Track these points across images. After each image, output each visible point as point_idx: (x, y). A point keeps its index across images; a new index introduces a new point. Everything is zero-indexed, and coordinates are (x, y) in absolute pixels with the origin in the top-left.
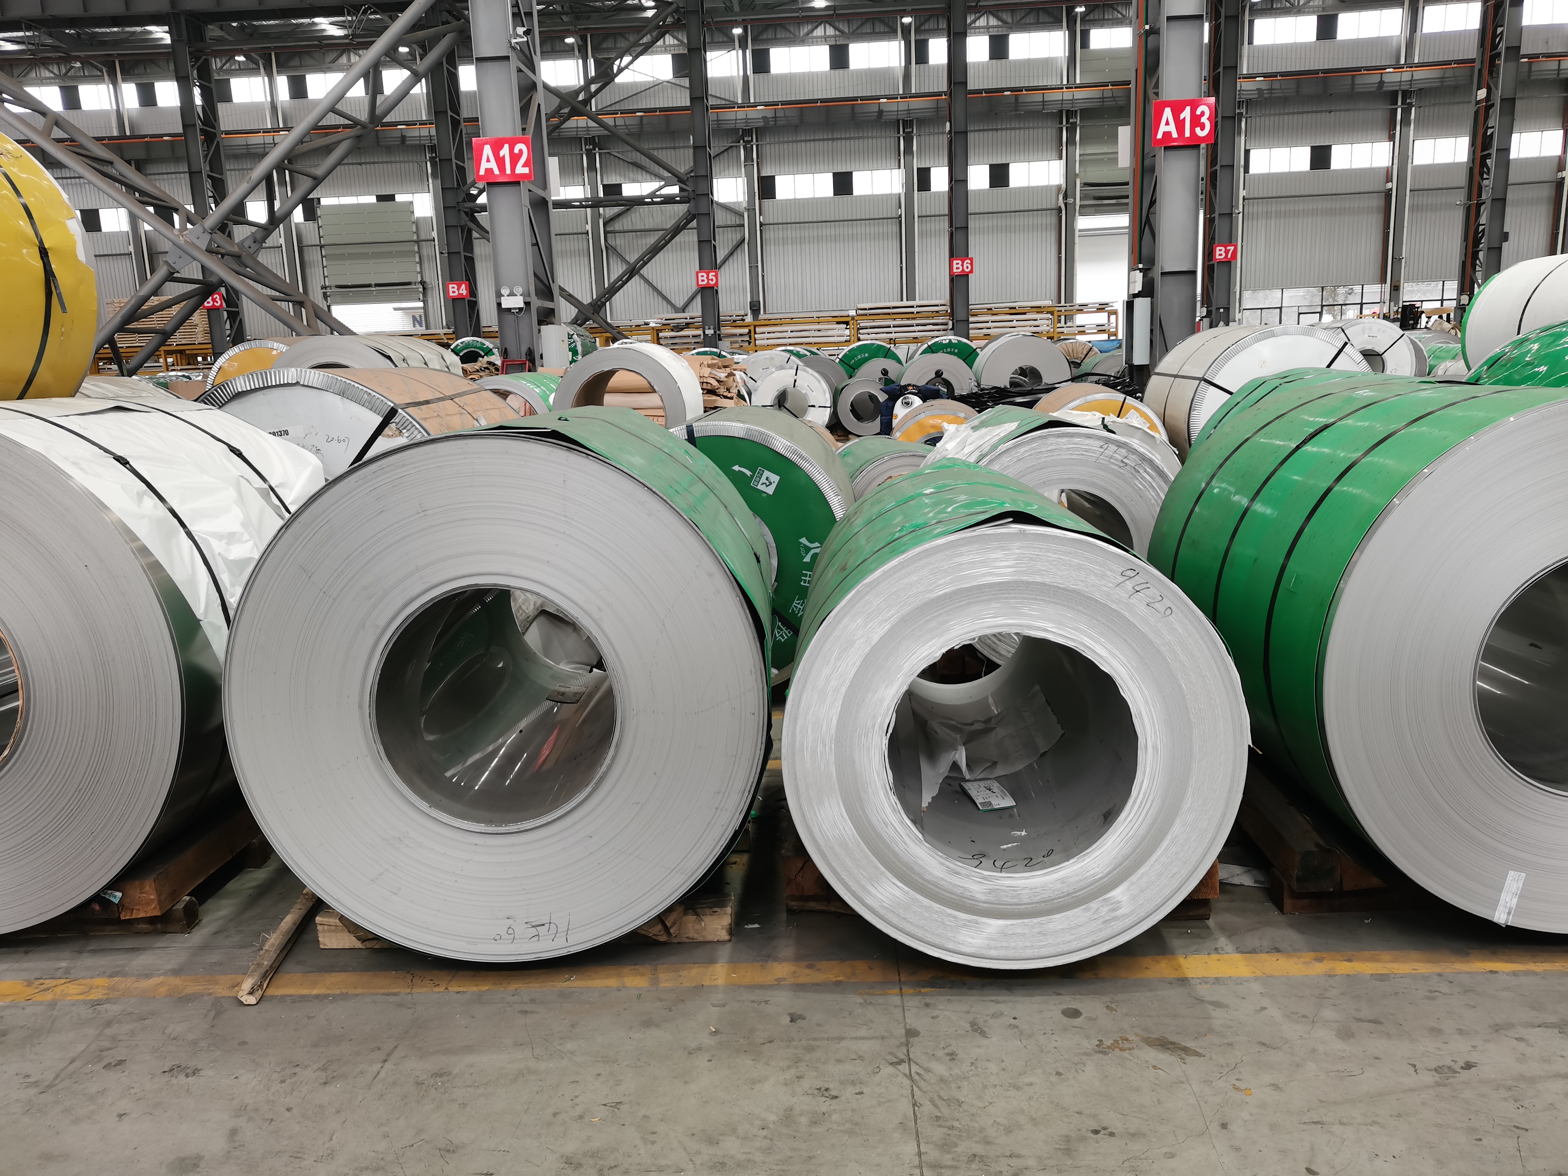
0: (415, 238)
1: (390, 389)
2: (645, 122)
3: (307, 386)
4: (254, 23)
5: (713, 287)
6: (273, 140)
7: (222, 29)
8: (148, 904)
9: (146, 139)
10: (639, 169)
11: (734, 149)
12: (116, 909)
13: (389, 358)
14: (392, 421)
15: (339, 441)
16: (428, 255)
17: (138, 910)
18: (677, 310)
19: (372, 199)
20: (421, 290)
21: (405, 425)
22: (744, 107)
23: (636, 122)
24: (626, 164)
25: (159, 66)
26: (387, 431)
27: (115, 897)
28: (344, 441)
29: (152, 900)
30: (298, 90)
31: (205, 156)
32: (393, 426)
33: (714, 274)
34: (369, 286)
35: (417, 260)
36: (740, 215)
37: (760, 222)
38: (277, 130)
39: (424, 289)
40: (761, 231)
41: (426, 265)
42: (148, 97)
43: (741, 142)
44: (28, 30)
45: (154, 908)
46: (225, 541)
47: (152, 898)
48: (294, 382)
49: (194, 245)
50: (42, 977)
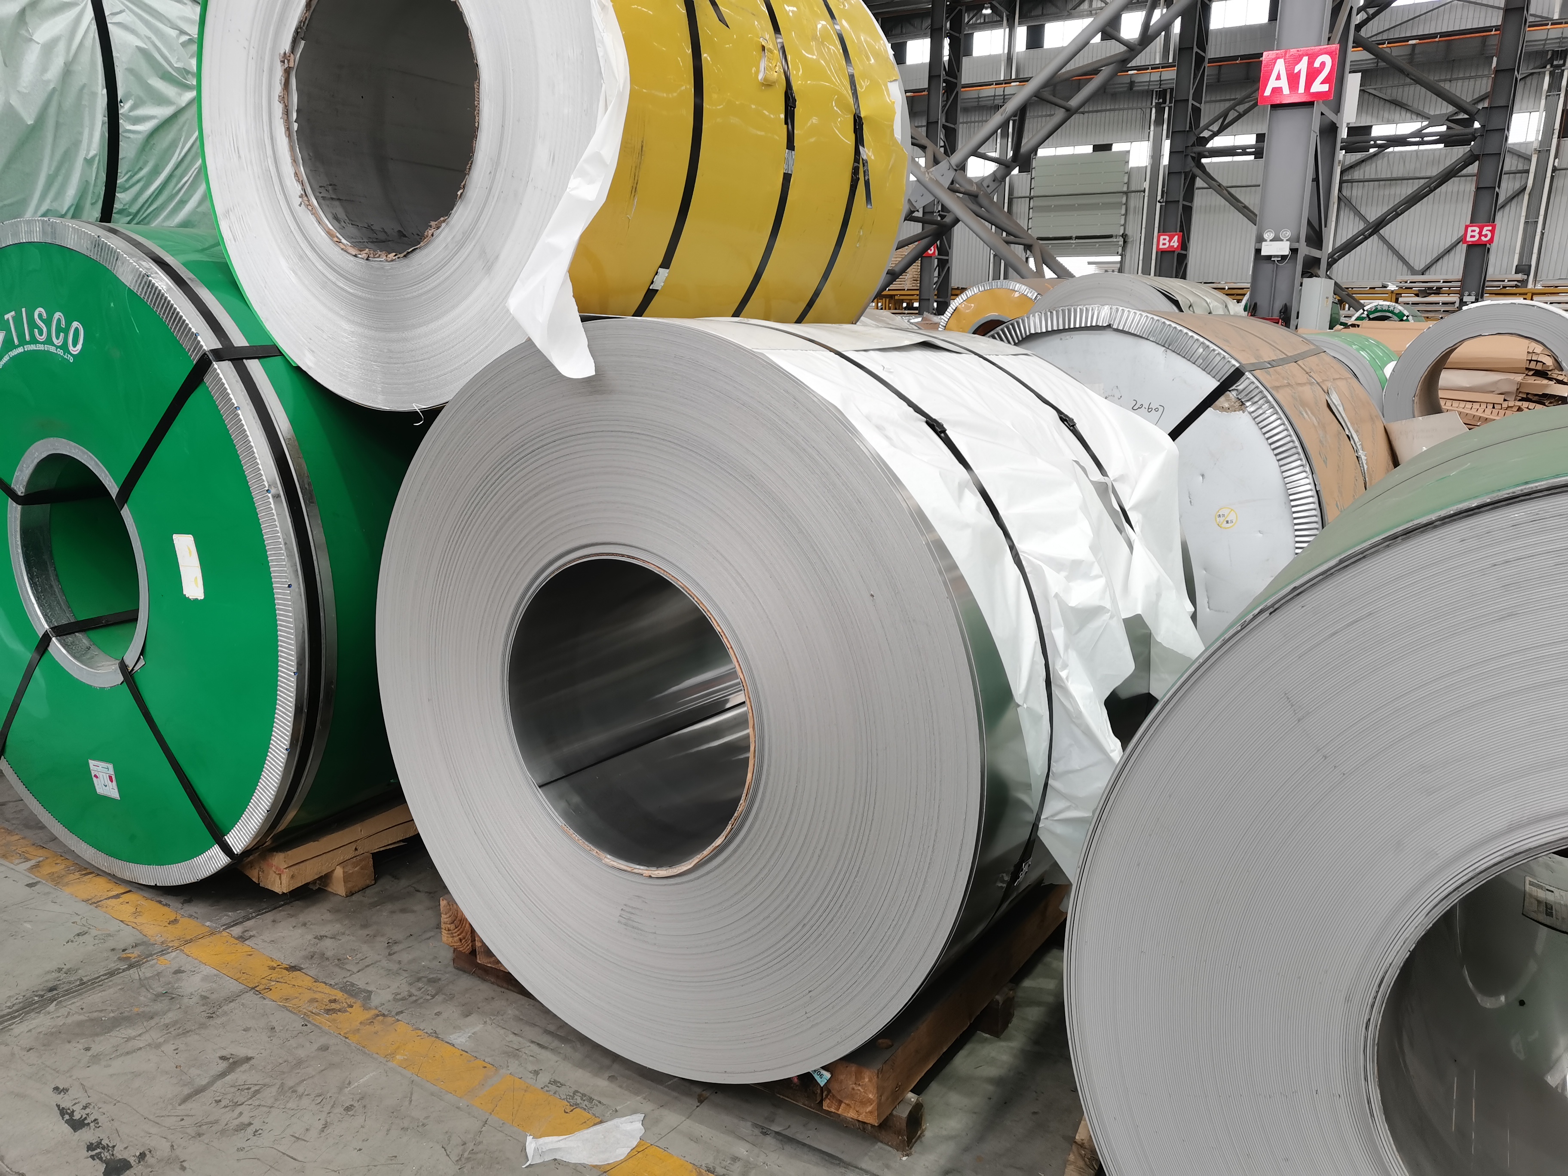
0: (1125, 189)
2: (1417, 51)
3: (1122, 332)
5: (1486, 245)
6: (1004, 91)
8: (864, 1102)
10: (1398, 108)
11: (1535, 76)
12: (819, 1091)
14: (1234, 387)
15: (1150, 410)
16: (1135, 208)
17: (848, 1105)
18: (1413, 272)
19: (1089, 149)
20: (1121, 243)
21: (1252, 395)
22: (1561, 23)
23: (1407, 51)
24: (1382, 102)
26: (1222, 401)
28: (1157, 410)
29: (870, 1101)
30: (1035, 40)
31: (944, 107)
32: (1233, 395)
33: (1490, 228)
34: (1070, 238)
35: (1123, 212)
36: (1525, 158)
37: (1554, 166)
38: (1007, 82)
39: (1125, 242)
40: (1552, 177)
41: (1131, 216)
43: (1548, 67)
45: (871, 1112)
46: (1064, 574)
47: (871, 1096)
48: (1105, 325)
49: (937, 182)
50: (714, 1168)
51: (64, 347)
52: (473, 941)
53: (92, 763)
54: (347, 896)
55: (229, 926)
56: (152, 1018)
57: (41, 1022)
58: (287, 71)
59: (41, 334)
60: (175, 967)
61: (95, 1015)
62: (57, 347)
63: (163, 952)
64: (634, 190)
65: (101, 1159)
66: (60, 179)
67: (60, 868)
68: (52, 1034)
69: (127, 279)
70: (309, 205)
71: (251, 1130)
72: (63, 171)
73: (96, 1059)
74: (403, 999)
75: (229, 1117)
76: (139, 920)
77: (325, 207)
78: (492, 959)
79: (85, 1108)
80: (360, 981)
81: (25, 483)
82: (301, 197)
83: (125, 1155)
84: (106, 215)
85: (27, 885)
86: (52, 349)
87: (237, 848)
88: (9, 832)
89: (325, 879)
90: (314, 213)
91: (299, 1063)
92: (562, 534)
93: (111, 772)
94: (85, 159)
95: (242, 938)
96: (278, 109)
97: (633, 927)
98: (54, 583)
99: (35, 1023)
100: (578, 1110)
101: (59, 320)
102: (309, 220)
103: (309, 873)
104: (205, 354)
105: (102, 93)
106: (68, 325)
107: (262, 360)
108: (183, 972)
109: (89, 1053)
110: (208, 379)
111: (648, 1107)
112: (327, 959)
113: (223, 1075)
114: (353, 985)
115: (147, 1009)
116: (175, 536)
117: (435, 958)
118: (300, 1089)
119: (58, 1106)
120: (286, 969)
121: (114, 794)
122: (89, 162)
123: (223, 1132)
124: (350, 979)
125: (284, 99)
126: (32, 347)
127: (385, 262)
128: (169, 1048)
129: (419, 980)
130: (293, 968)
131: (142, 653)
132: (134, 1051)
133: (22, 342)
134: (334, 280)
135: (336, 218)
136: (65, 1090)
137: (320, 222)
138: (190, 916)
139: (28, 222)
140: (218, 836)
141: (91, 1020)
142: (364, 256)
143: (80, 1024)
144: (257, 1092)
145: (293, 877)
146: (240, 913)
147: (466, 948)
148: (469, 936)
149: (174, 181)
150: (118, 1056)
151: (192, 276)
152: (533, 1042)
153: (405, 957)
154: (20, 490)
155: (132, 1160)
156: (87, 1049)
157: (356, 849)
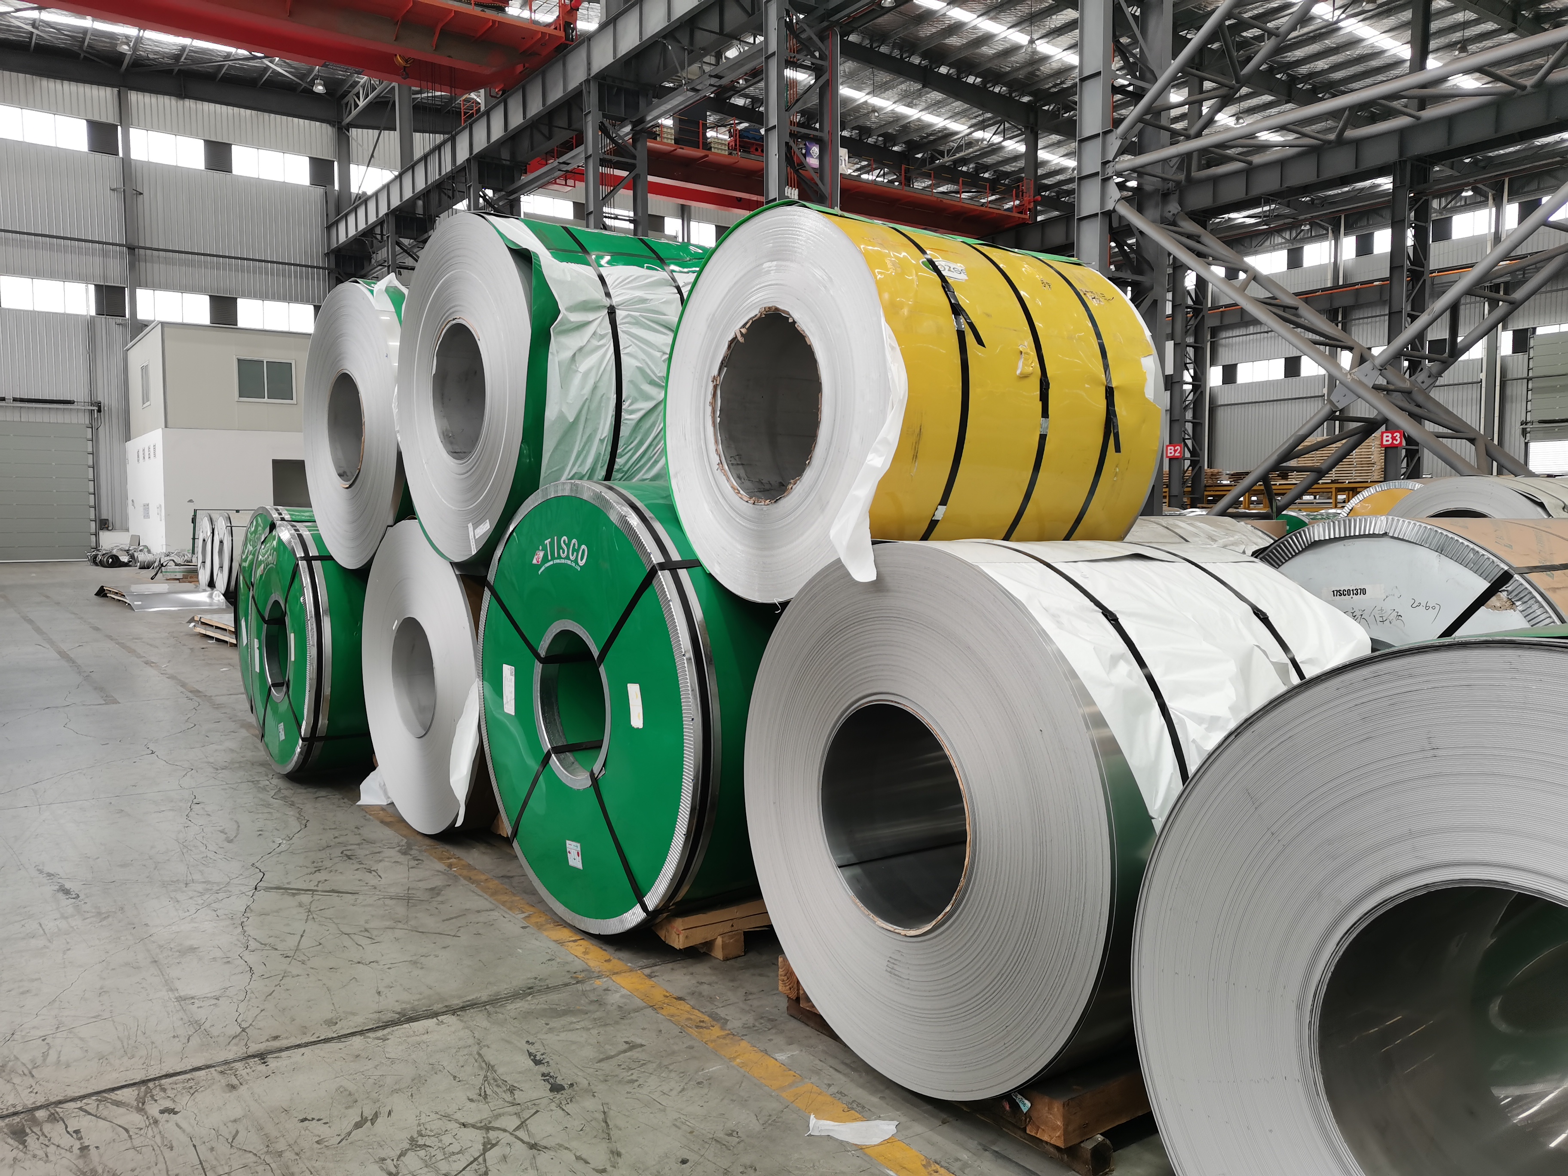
1: (1511, 547)
3: (1398, 539)
4: (1490, 154)
7: (1452, 168)
8: (1055, 1128)
9: (1357, 287)
12: (1024, 1118)
13: (1541, 505)
14: (1504, 588)
15: (1427, 608)
17: (1043, 1130)
21: (1522, 595)
25: (1382, 216)
26: (1493, 600)
27: (1024, 1104)
28: (1434, 608)
29: (1058, 1127)
31: (1408, 297)
32: (1503, 595)
42: (1364, 247)
44: (1265, 205)
45: (1059, 1136)
46: (1204, 726)
47: (1059, 1123)
48: (1381, 533)
49: (1360, 383)
50: (940, 1162)
51: (576, 561)
52: (798, 990)
53: (568, 842)
54: (724, 961)
55: (642, 968)
56: (587, 1013)
57: (521, 1005)
58: (715, 387)
59: (563, 553)
60: (605, 987)
61: (554, 1006)
62: (572, 561)
63: (599, 977)
64: (915, 457)
65: (549, 1082)
66: (585, 452)
67: (542, 920)
68: (528, 1012)
69: (613, 518)
70: (723, 469)
71: (636, 1084)
72: (587, 448)
73: (551, 1030)
74: (748, 1027)
75: (625, 1075)
76: (587, 957)
77: (732, 470)
78: (810, 1004)
79: (542, 1055)
80: (722, 1012)
81: (546, 649)
82: (718, 464)
83: (562, 1083)
84: (608, 477)
85: (522, 927)
86: (569, 562)
87: (650, 908)
88: (514, 895)
89: (709, 945)
90: (726, 475)
91: (673, 1053)
92: (857, 686)
93: (579, 849)
94: (600, 439)
95: (650, 976)
96: (709, 409)
97: (895, 975)
98: (556, 717)
99: (518, 1005)
100: (853, 1112)
101: (574, 544)
102: (722, 479)
103: (698, 937)
104: (654, 566)
105: (614, 397)
106: (579, 547)
107: (689, 569)
108: (610, 990)
109: (548, 1027)
110: (654, 582)
111: (903, 1119)
112: (703, 996)
113: (625, 1051)
114: (717, 1014)
115: (585, 1008)
116: (629, 685)
117: (776, 1007)
118: (671, 1067)
119: (528, 1051)
120: (675, 998)
121: (579, 865)
122: (602, 441)
123: (620, 1082)
124: (715, 1010)
125: (713, 404)
126: (558, 561)
127: (765, 506)
128: (594, 1032)
129: (762, 1018)
130: (680, 999)
131: (604, 765)
132: (573, 1030)
133: (553, 558)
134: (734, 517)
135: (739, 477)
136: (533, 1044)
137: (728, 480)
138: (619, 959)
139: (564, 483)
140: (640, 898)
141: (551, 1009)
142: (752, 502)
143: (545, 1010)
144: (644, 1064)
145: (687, 937)
146: (651, 961)
147: (793, 996)
148: (795, 986)
149: (652, 448)
150: (564, 1031)
151: (652, 515)
152: (831, 1067)
153: (756, 1003)
154: (543, 654)
155: (566, 1086)
156: (547, 1024)
157: (732, 926)
